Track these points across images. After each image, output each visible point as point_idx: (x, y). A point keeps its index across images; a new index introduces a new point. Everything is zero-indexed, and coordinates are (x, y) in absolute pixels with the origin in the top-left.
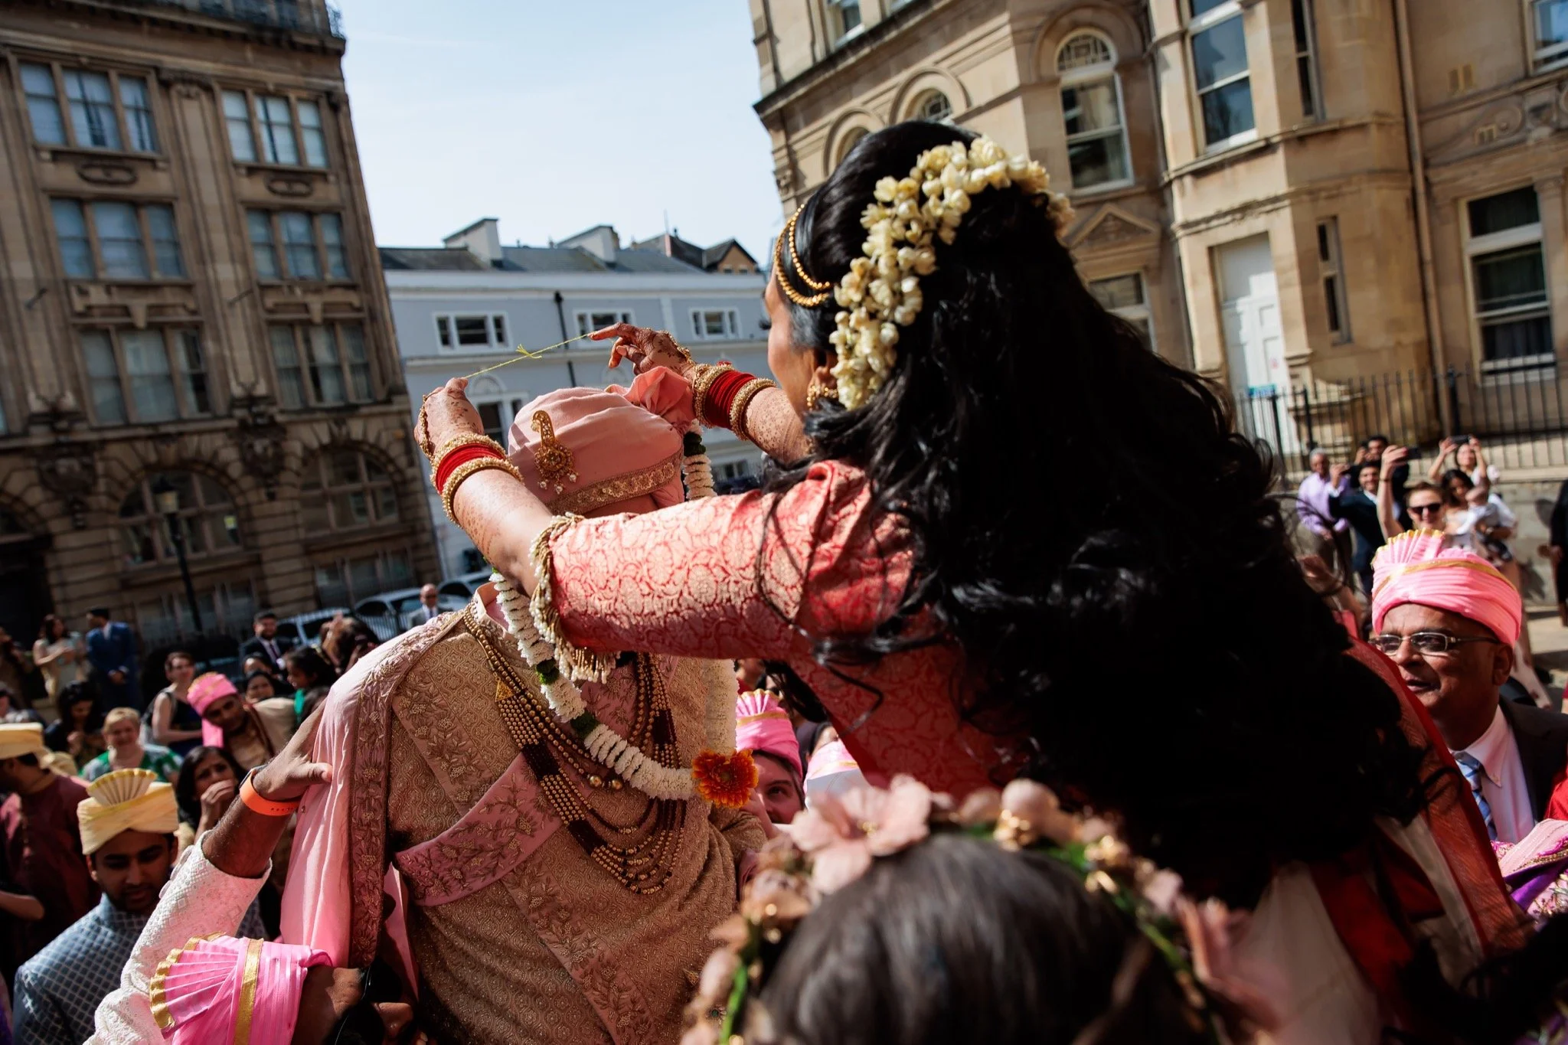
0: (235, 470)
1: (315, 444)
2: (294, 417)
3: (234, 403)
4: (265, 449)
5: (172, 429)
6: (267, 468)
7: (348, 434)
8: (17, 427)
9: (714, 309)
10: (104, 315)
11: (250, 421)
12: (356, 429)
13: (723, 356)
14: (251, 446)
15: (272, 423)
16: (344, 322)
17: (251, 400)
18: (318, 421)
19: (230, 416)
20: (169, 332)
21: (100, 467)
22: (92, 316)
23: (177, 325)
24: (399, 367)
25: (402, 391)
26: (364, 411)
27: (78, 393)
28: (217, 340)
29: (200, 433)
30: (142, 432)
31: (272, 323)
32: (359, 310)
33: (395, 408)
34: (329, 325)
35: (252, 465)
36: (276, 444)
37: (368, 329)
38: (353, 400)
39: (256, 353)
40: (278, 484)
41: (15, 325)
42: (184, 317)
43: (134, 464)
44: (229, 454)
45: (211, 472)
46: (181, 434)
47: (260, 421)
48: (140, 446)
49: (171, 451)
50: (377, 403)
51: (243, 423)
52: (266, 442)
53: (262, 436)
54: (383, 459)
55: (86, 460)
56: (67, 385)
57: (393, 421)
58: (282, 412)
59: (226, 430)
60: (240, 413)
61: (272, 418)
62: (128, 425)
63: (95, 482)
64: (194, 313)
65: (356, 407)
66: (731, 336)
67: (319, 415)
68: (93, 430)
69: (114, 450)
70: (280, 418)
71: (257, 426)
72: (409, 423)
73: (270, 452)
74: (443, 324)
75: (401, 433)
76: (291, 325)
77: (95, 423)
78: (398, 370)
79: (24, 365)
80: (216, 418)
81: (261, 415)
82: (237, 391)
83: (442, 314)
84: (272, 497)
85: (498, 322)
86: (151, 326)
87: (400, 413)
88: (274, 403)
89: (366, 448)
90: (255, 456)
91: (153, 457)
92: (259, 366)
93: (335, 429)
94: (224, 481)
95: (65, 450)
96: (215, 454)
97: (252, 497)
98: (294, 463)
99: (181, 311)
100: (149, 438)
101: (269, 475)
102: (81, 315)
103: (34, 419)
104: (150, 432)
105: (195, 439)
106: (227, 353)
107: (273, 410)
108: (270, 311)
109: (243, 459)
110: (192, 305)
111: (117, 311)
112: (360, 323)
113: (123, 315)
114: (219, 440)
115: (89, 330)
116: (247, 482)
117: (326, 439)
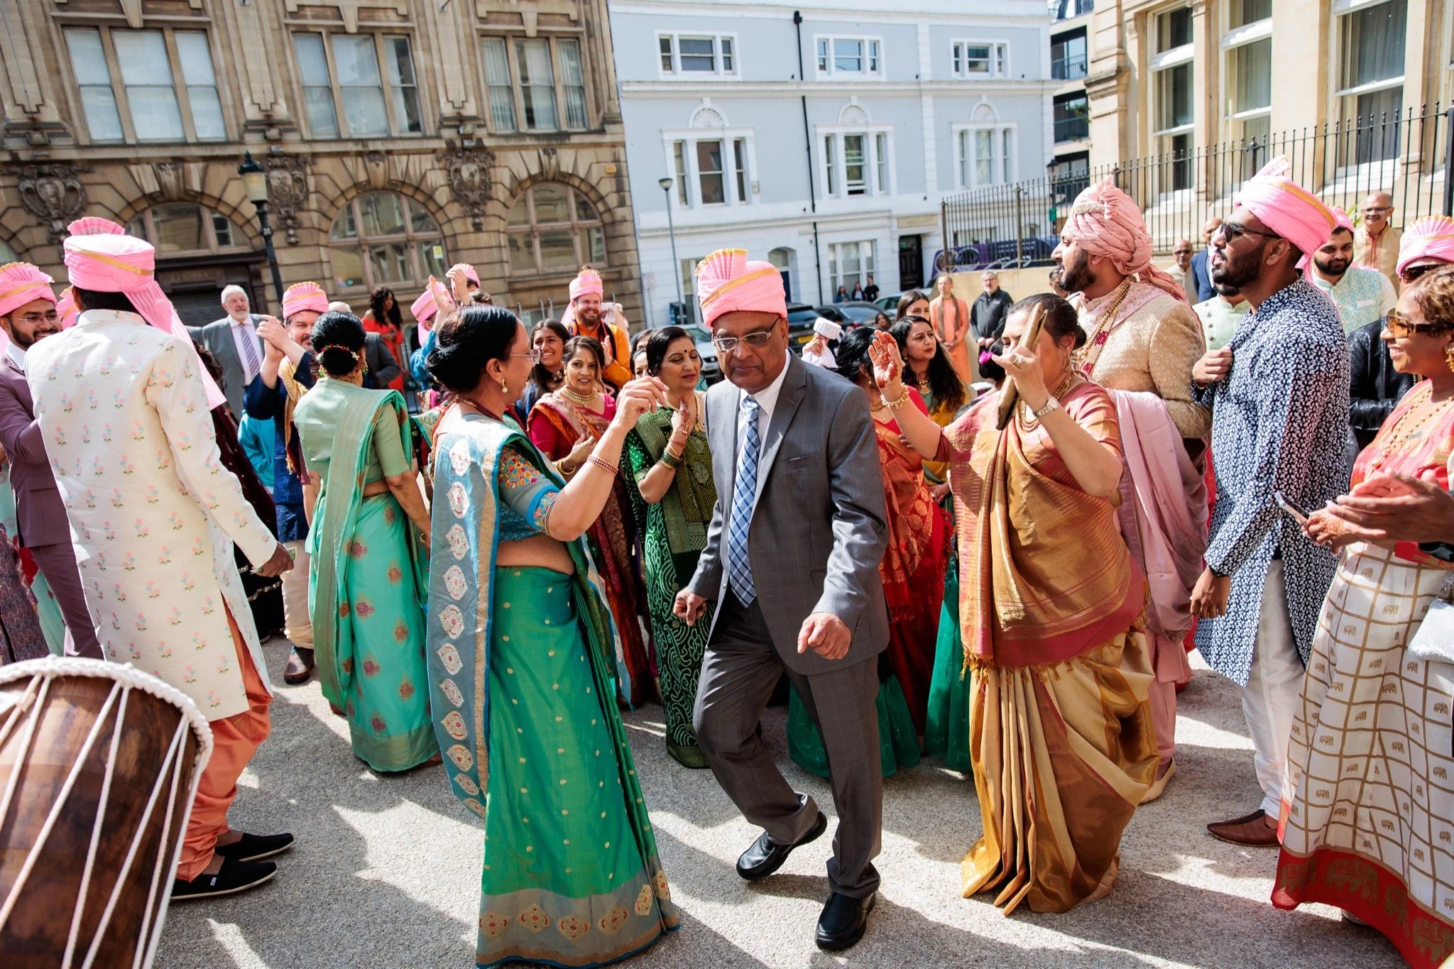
0: (443, 196)
1: (524, 175)
2: (503, 142)
3: (443, 122)
4: (472, 175)
5: (380, 146)
6: (474, 196)
7: (558, 165)
8: (234, 135)
9: (979, 41)
10: (315, 17)
11: (458, 144)
12: (566, 159)
13: (985, 100)
14: (458, 171)
15: (480, 148)
16: (560, 36)
17: (461, 120)
18: (527, 148)
19: (439, 137)
20: (380, 39)
21: (311, 181)
22: (305, 17)
23: (388, 31)
24: (614, 94)
25: (615, 120)
26: (575, 139)
27: (291, 100)
28: (428, 50)
29: (408, 153)
30: (351, 147)
31: (484, 34)
32: (576, 23)
33: (607, 139)
34: (544, 37)
35: (459, 192)
36: (483, 171)
37: (584, 46)
38: (564, 128)
39: (467, 67)
40: (484, 214)
41: (230, 22)
42: (395, 23)
43: (344, 183)
44: (437, 178)
45: (419, 197)
46: (389, 152)
47: (466, 143)
48: (349, 161)
49: (379, 171)
50: (590, 132)
51: (450, 144)
52: (473, 167)
53: (469, 160)
54: (593, 195)
55: (298, 174)
56: (280, 92)
57: (606, 154)
58: (491, 135)
59: (434, 151)
60: (448, 133)
61: (480, 140)
62: (339, 140)
63: (307, 198)
64: (405, 18)
65: (567, 135)
66: (998, 76)
67: (528, 142)
68: (304, 141)
69: (325, 165)
70: (488, 142)
71: (464, 149)
72: (622, 159)
73: (477, 179)
74: (665, 45)
75: (613, 168)
76: (504, 37)
77: (307, 136)
78: (614, 96)
79: (239, 67)
80: (425, 137)
81: (469, 137)
82: (447, 110)
83: (666, 33)
84: (478, 228)
85: (727, 45)
86: (361, 31)
87: (613, 145)
88: (484, 126)
89: (577, 182)
90: (462, 182)
91: (362, 177)
92: (469, 83)
93: (544, 158)
94: (433, 208)
95: (277, 161)
96: (423, 177)
97: (459, 226)
98: (501, 193)
99: (392, 14)
100: (359, 154)
101: (475, 204)
102: (293, 15)
103: (250, 126)
104: (360, 148)
105: (404, 158)
106: (437, 65)
107: (481, 133)
108: (483, 20)
109: (450, 186)
110: (403, 11)
111: (329, 12)
112: (576, 38)
113: (334, 18)
114: (427, 161)
115: (301, 31)
116: (454, 210)
117: (535, 170)
